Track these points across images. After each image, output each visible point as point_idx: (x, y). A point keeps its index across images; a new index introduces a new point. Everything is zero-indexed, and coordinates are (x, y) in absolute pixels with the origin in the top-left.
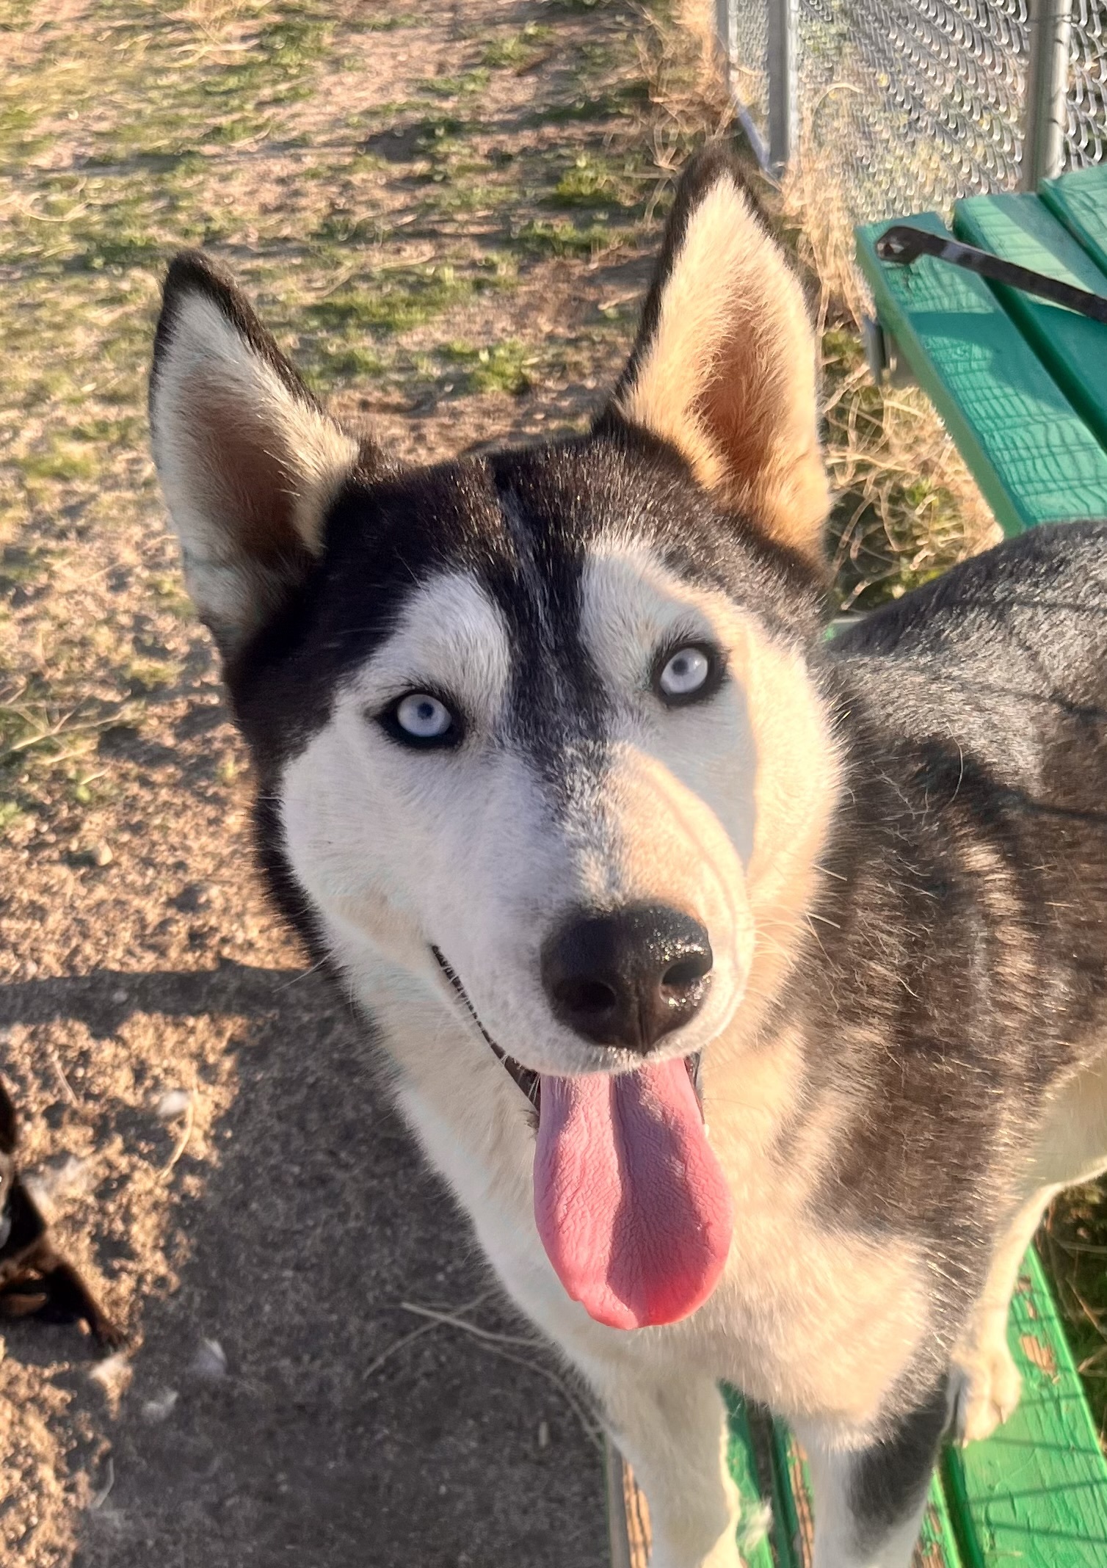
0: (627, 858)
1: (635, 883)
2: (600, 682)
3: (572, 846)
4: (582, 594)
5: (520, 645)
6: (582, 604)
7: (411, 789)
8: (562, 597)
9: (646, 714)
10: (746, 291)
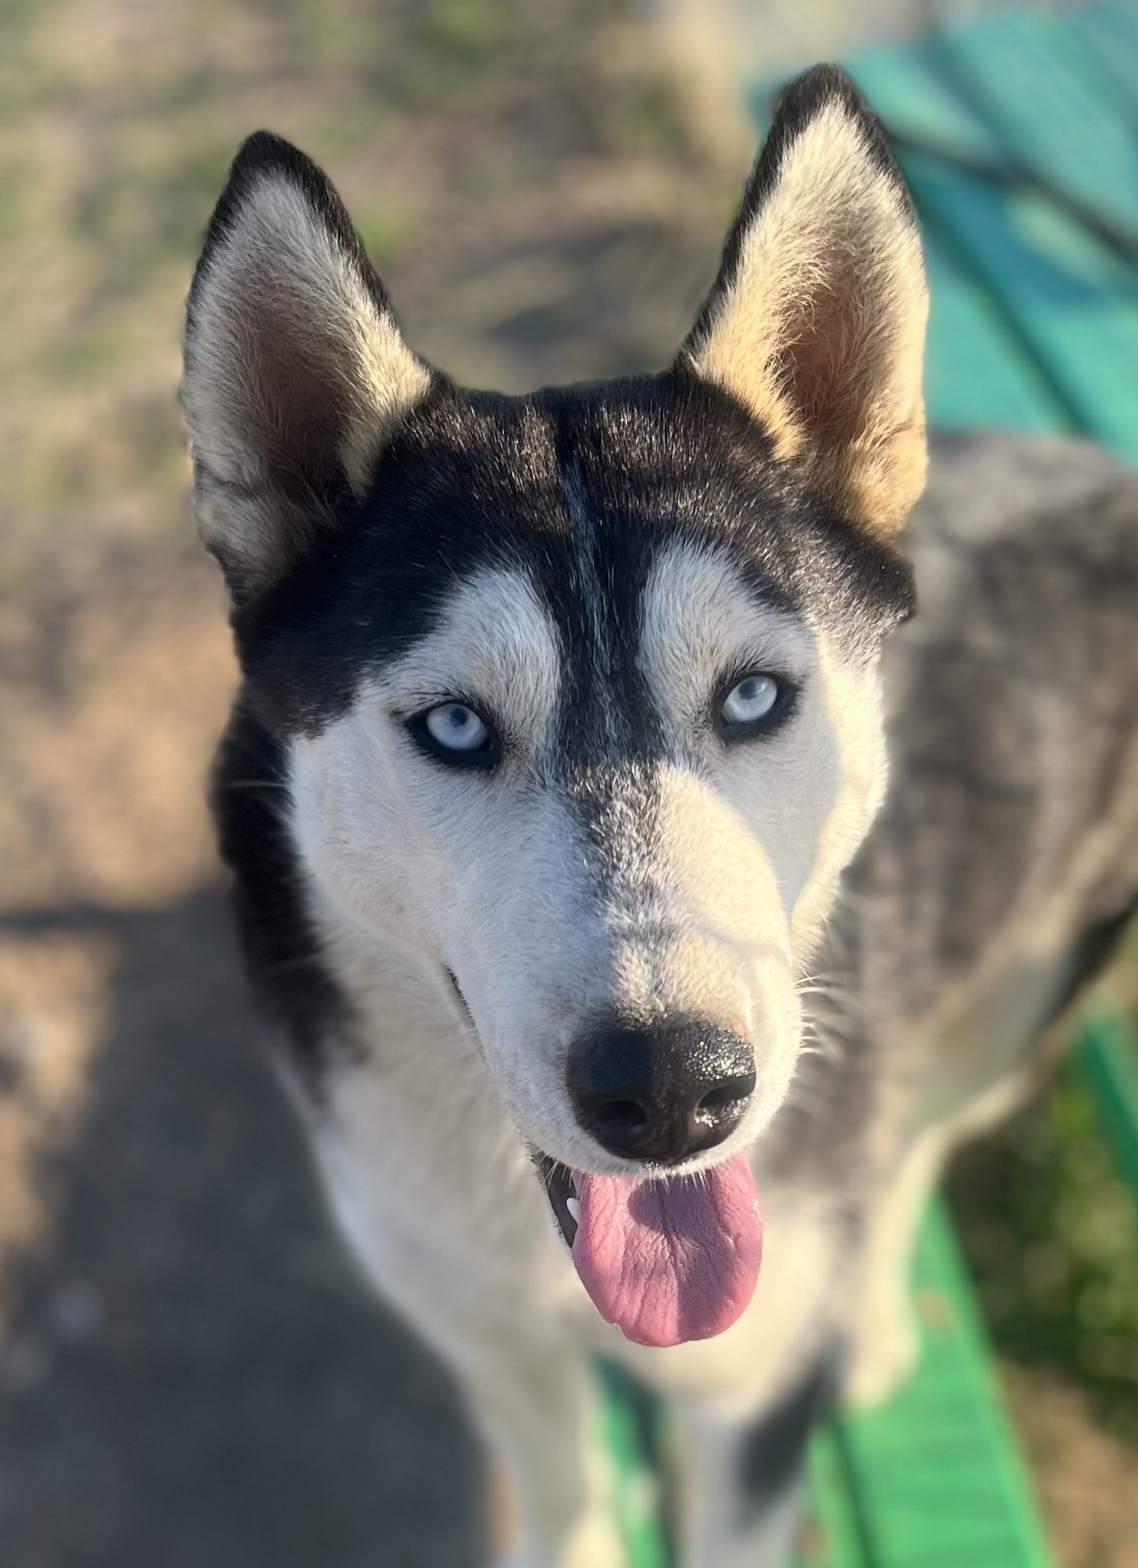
0: (674, 956)
1: (680, 991)
2: (658, 720)
3: (615, 935)
4: (644, 611)
5: (573, 667)
6: (643, 624)
7: (439, 810)
8: (623, 613)
9: (705, 761)
10: (852, 233)
